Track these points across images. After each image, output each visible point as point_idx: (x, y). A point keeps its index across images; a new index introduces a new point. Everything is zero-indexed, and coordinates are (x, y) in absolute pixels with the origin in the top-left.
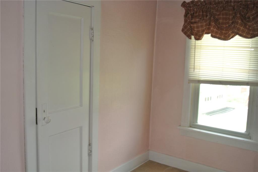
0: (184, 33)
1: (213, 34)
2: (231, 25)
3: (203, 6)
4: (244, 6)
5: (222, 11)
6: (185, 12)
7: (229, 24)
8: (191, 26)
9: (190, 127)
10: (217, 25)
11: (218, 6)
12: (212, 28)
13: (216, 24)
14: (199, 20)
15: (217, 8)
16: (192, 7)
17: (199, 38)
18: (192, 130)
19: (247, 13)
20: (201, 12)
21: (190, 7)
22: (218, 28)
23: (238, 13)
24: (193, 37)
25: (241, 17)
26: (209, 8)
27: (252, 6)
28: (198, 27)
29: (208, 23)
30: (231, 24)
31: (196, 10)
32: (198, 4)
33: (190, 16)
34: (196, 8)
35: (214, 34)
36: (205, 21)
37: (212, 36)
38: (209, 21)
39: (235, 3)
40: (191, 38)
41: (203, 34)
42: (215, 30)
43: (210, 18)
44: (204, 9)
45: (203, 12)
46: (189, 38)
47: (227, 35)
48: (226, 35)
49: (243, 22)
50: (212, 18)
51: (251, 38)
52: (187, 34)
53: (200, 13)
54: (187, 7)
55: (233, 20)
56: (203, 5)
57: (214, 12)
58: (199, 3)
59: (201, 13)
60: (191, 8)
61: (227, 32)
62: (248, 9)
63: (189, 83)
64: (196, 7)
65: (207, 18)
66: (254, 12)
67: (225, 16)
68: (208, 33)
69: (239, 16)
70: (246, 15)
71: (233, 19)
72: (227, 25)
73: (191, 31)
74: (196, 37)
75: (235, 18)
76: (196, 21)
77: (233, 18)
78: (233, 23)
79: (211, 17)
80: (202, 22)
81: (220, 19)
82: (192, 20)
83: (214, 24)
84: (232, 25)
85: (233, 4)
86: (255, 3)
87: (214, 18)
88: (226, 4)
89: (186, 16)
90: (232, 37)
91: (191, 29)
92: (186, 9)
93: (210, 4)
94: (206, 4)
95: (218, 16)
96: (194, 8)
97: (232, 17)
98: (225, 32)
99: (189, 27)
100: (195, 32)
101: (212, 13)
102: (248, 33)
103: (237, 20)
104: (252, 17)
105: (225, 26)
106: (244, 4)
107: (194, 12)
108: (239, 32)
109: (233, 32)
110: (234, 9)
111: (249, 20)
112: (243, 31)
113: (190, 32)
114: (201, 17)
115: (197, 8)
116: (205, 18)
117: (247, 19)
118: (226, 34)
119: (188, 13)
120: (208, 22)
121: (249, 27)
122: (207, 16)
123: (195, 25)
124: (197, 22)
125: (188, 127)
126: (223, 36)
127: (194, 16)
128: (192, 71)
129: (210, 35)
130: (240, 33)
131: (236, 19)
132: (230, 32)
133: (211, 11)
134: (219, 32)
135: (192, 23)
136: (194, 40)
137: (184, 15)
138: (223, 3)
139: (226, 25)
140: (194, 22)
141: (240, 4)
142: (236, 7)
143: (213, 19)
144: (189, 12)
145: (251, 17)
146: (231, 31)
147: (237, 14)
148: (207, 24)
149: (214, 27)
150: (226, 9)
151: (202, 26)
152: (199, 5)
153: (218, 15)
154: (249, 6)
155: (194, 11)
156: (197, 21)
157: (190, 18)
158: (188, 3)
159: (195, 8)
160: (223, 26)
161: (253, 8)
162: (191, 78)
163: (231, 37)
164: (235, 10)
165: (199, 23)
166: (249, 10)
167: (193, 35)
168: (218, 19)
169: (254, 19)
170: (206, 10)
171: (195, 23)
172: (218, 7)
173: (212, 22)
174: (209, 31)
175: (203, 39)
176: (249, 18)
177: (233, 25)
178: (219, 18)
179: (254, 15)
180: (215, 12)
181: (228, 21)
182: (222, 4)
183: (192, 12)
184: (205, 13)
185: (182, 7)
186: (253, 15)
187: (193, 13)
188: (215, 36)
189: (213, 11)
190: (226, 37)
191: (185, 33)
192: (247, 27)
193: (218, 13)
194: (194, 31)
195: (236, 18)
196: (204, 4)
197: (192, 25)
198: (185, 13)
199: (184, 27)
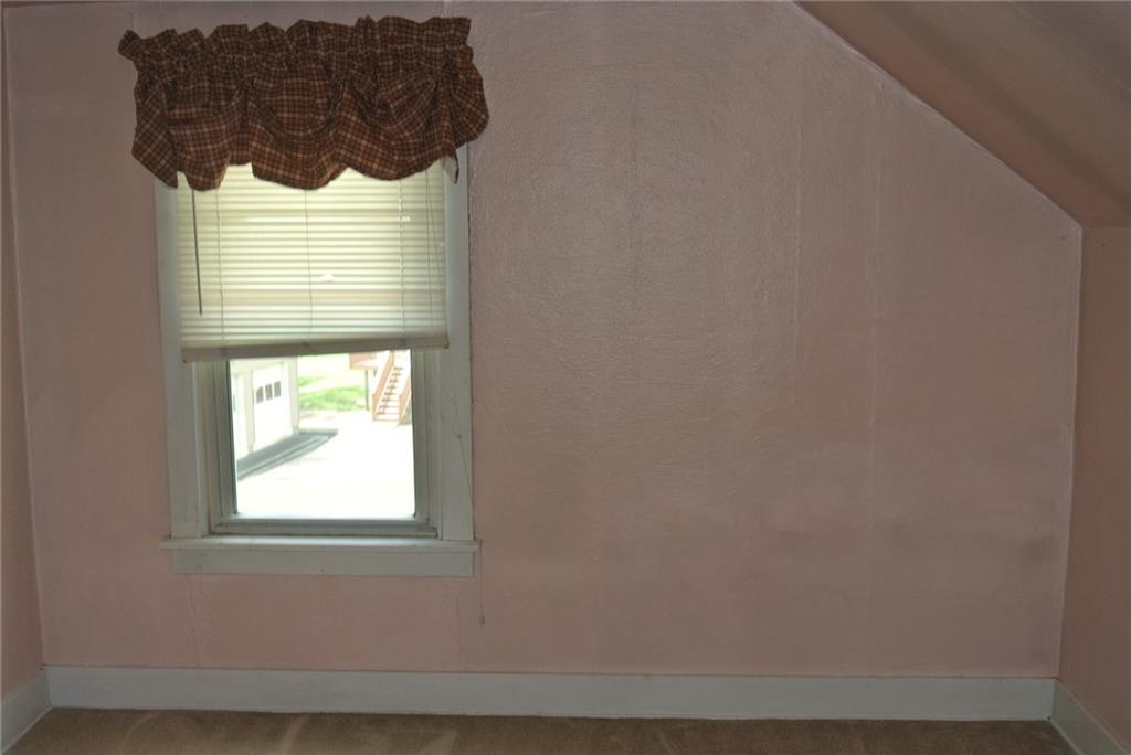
0: (142, 163)
1: (260, 165)
2: (323, 129)
3: (210, 56)
4: (363, 60)
5: (285, 78)
6: (139, 77)
7: (317, 129)
8: (168, 133)
9: (212, 533)
10: (271, 132)
11: (270, 59)
12: (254, 144)
13: (267, 128)
14: (200, 110)
15: (265, 65)
16: (168, 57)
17: (209, 183)
18: (221, 545)
19: (376, 89)
20: (205, 78)
21: (159, 58)
22: (279, 143)
23: (346, 89)
24: (181, 177)
25: (356, 103)
26: (234, 63)
27: (391, 63)
28: (199, 140)
29: (237, 123)
30: (322, 127)
31: (182, 70)
32: (191, 47)
33: (164, 96)
34: (185, 62)
35: (265, 167)
36: (224, 118)
37: (258, 173)
38: (240, 116)
39: (331, 51)
40: (174, 184)
41: (223, 164)
42: (268, 149)
43: (243, 107)
44: (215, 67)
45: (212, 78)
46: (169, 182)
47: (314, 168)
48: (310, 170)
49: (364, 119)
50: (250, 104)
51: (399, 176)
52: (159, 167)
53: (201, 84)
54: (144, 55)
55: (330, 113)
56: (212, 53)
57: (255, 80)
58: (196, 44)
59: (206, 84)
60: (164, 63)
61: (311, 156)
62: (379, 75)
63: (185, 362)
64: (184, 58)
65: (233, 103)
66: (399, 87)
67: (299, 95)
68: (240, 162)
69: (349, 97)
70: (374, 96)
71: (328, 109)
72: (310, 132)
73: (170, 153)
74: (195, 177)
75: (335, 106)
76: (189, 116)
77: (329, 103)
78: (329, 122)
79: (246, 100)
80: (215, 118)
81: (280, 109)
82: (172, 113)
83: (263, 129)
84: (329, 130)
85: (323, 54)
86: (400, 53)
87: (258, 107)
88: (297, 51)
89: (142, 91)
90: (333, 177)
91: (170, 145)
92: (141, 64)
93: (236, 50)
94: (221, 48)
95: (271, 97)
96: (174, 62)
97: (325, 100)
98: (306, 157)
99: (160, 137)
100: (189, 157)
101: (248, 83)
102: (386, 162)
103: (344, 114)
104: (396, 103)
105: (301, 134)
106: (361, 56)
107: (174, 76)
108: (354, 157)
109: (333, 159)
110: (329, 72)
111: (384, 112)
112: (370, 155)
113: (167, 158)
114: (206, 100)
115: (188, 63)
116: (223, 103)
117: (379, 111)
118: (308, 163)
119: (152, 82)
120: (236, 118)
121: (389, 137)
122: (229, 97)
123: (188, 132)
124: (192, 119)
125: (203, 537)
126: (299, 172)
127: (180, 93)
128: (195, 312)
129: (249, 167)
130: (360, 159)
131: (340, 110)
132: (324, 158)
133: (242, 77)
134: (284, 157)
135: (173, 122)
136: (190, 191)
137: (136, 88)
138: (288, 49)
139: (304, 131)
140: (183, 117)
141: (349, 56)
142: (335, 65)
143: (254, 106)
144: (156, 77)
145: (392, 106)
146: (328, 155)
147: (342, 92)
148: (235, 128)
149: (262, 140)
150: (299, 69)
151: (215, 137)
152: (194, 52)
153: (271, 93)
154: (380, 64)
155: (175, 72)
156: (195, 116)
157: (164, 101)
158: (149, 42)
159: (181, 64)
160: (295, 133)
161: (394, 70)
162: (193, 341)
163: (329, 174)
164: (334, 76)
165: (204, 125)
166: (383, 77)
167: (181, 170)
168: (274, 108)
169: (401, 110)
170: (224, 71)
171: (187, 121)
172: (269, 63)
173: (252, 121)
174: (245, 153)
175: (222, 184)
176: (385, 106)
177: (331, 134)
178: (277, 106)
179: (400, 97)
180: (260, 82)
181: (311, 115)
182: (281, 50)
183: (169, 79)
184: (221, 85)
185: (123, 54)
186: (397, 99)
187: (174, 82)
188: (271, 173)
189: (250, 75)
190: (309, 176)
191: (149, 164)
192: (382, 138)
193: (271, 85)
194: (183, 155)
195: (339, 104)
196: (215, 49)
197: (173, 132)
198: (139, 81)
199: (140, 138)
